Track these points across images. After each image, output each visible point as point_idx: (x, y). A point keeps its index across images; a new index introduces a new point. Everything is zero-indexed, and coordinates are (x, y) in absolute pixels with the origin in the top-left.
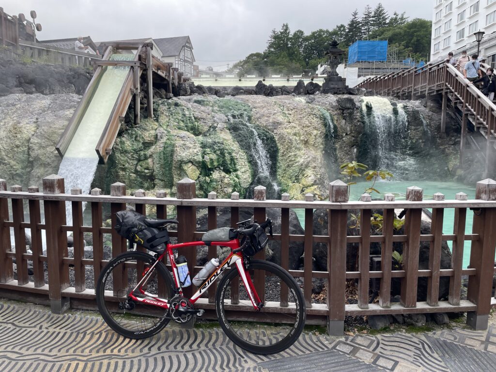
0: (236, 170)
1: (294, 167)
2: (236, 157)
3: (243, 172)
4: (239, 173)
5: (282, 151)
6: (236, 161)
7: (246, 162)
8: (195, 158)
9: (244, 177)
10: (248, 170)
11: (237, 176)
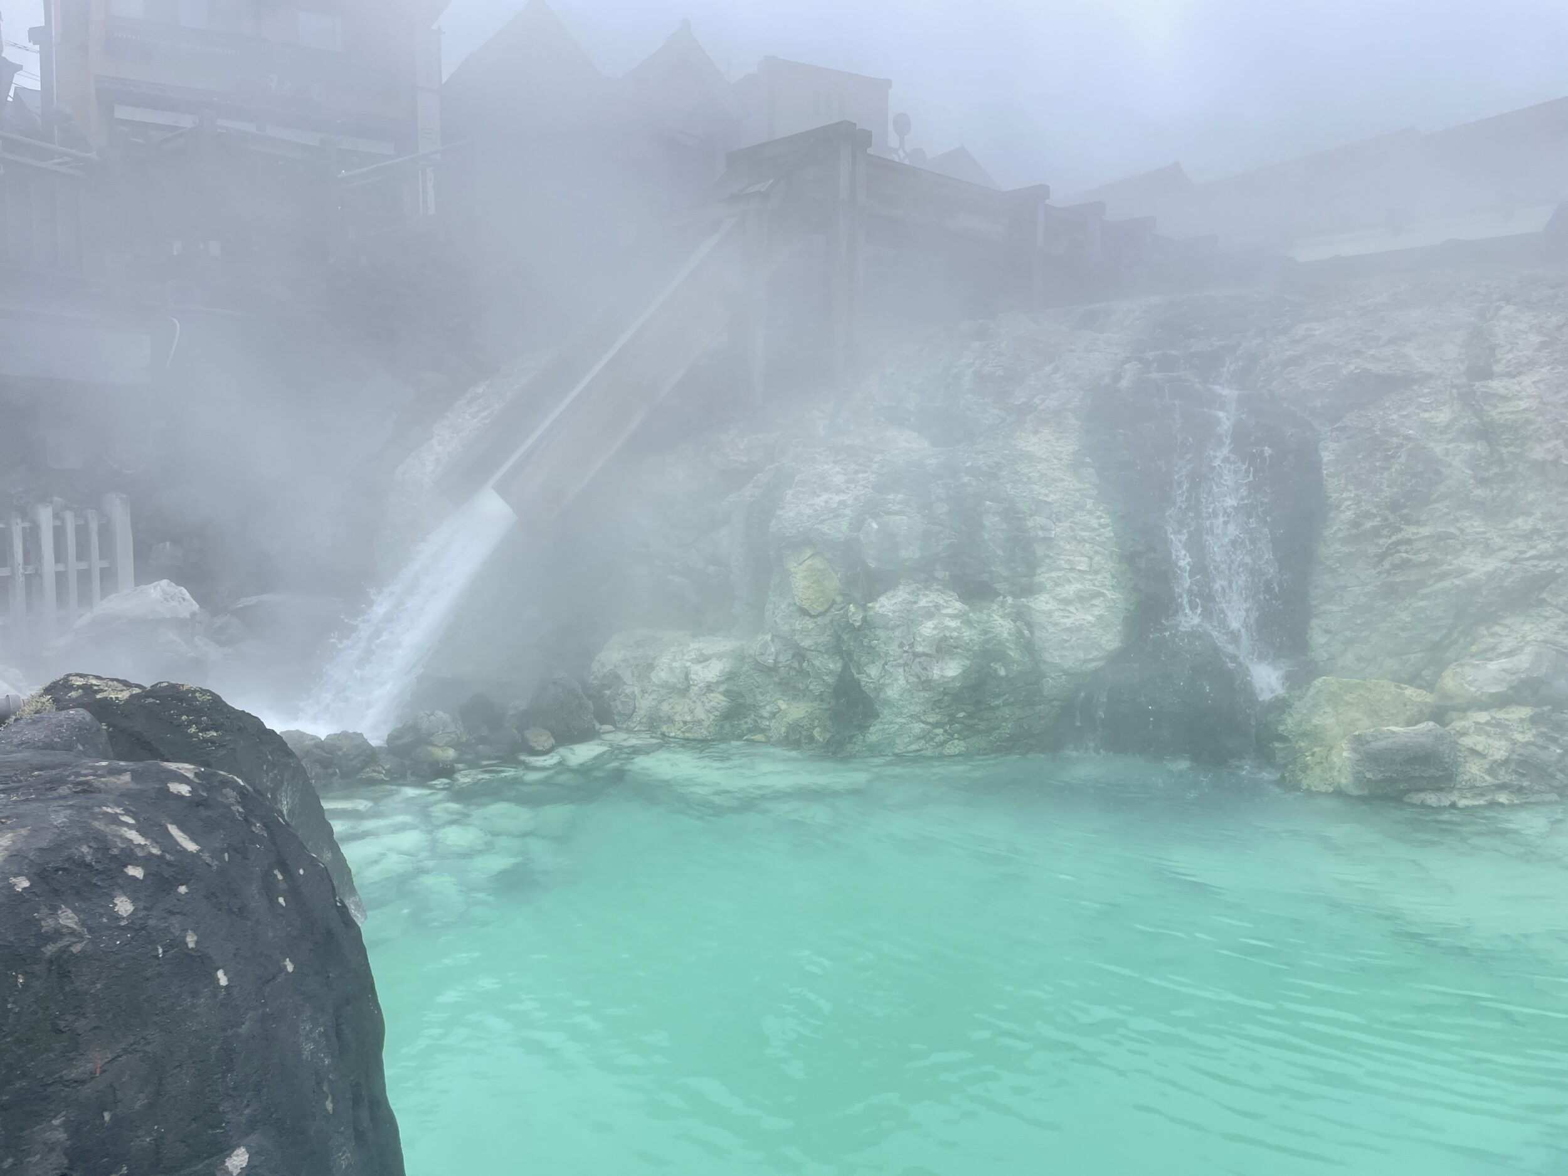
0: (1030, 590)
1: (1426, 597)
2: (1041, 534)
3: (1067, 602)
4: (1042, 603)
5: (1350, 514)
6: (1040, 550)
7: (1097, 558)
8: (825, 528)
9: (1068, 622)
10: (1099, 594)
11: (1020, 615)
